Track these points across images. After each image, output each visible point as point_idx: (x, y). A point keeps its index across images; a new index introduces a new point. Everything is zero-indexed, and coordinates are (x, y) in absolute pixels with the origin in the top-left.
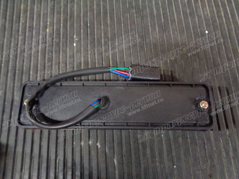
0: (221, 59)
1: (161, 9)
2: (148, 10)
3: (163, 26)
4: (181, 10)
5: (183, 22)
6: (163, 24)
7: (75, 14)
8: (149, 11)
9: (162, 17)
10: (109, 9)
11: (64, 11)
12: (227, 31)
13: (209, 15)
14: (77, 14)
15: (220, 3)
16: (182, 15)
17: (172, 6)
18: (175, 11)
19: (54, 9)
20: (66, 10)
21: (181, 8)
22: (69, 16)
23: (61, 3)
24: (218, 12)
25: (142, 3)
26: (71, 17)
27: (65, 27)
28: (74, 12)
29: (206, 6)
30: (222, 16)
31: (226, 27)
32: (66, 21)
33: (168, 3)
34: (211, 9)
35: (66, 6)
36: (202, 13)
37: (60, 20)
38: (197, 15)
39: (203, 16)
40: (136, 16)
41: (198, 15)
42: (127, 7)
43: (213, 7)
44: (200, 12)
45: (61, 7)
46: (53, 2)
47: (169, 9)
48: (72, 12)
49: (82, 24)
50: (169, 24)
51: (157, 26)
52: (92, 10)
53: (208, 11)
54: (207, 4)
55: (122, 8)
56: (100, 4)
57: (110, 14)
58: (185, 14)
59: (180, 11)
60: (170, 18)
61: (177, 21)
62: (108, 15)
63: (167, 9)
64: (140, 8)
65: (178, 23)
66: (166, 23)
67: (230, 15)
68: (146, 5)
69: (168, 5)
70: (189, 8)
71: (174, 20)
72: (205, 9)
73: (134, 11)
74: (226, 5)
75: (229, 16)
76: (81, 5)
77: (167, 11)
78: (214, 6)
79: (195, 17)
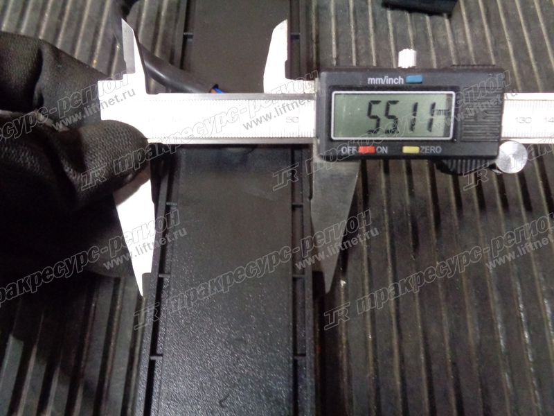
1: (333, 21)
4: (391, 28)
9: (334, 43)
13: (471, 49)
15: (503, 20)
17: (367, 16)
18: (371, 30)
21: (390, 24)
22: (66, 19)
24: (498, 40)
26: (71, 23)
30: (509, 54)
33: (355, 8)
34: (477, 32)
36: (450, 41)
37: (39, 28)
38: (434, 45)
39: (452, 48)
41: (437, 46)
43: (482, 27)
44: (446, 37)
47: (355, 22)
49: (99, 43)
53: (468, 36)
58: (400, 37)
59: (388, 29)
60: (357, 48)
66: (343, 59)
67: (530, 51)
69: (355, 12)
70: (415, 27)
71: (368, 53)
72: (458, 30)
74: (520, 24)
75: (528, 55)
77: (350, 27)
78: (486, 26)
79: (428, 50)
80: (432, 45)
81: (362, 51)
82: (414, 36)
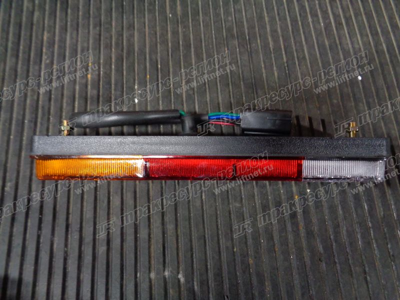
0: (385, 124)
1: (281, 38)
2: (259, 41)
3: (286, 68)
5: (319, 61)
6: (286, 65)
7: (136, 49)
8: (261, 42)
9: (284, 53)
10: (193, 40)
11: (117, 44)
12: (393, 75)
13: (362, 49)
14: (139, 49)
15: (379, 30)
16: (317, 50)
17: (300, 34)
19: (100, 40)
20: (120, 42)
21: (314, 38)
22: (125, 51)
23: (111, 30)
24: (377, 44)
25: (248, 29)
26: (128, 53)
27: (119, 70)
28: (133, 45)
29: (356, 34)
30: (384, 51)
31: (391, 69)
32: (120, 59)
33: (292, 29)
34: (365, 39)
35: (120, 35)
36: (350, 46)
37: (111, 58)
38: (341, 49)
39: (351, 50)
40: (239, 50)
41: (343, 49)
42: (223, 36)
43: (368, 36)
44: (347, 44)
45: (111, 37)
46: (98, 28)
47: (294, 39)
48: (131, 45)
49: (148, 64)
50: (295, 63)
51: (275, 68)
52: (165, 42)
53: (360, 42)
54: (357, 30)
55: (216, 39)
56: (178, 31)
57: (196, 48)
58: (321, 46)
59: (314, 42)
60: (297, 54)
61: (310, 59)
62: (193, 50)
63: (290, 38)
64: (246, 38)
65: (310, 62)
66: (290, 62)
67: (396, 49)
68: (255, 33)
69: (293, 32)
70: (328, 38)
71: (304, 58)
72: (355, 39)
73: (236, 42)
74: (389, 32)
75: (395, 51)
76: (145, 32)
77: (291, 42)
78: (370, 35)
79: (338, 53)
80: (340, 50)
81: (301, 57)
82: (329, 45)
